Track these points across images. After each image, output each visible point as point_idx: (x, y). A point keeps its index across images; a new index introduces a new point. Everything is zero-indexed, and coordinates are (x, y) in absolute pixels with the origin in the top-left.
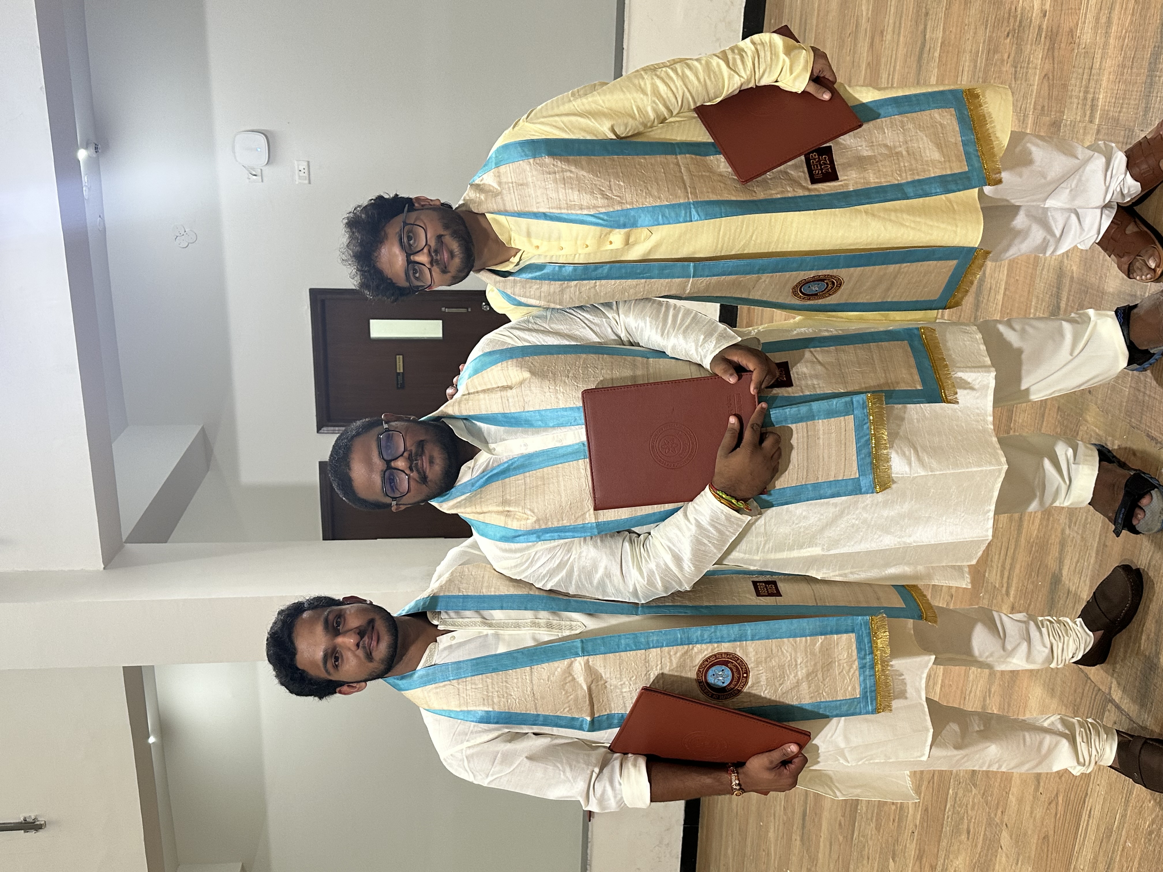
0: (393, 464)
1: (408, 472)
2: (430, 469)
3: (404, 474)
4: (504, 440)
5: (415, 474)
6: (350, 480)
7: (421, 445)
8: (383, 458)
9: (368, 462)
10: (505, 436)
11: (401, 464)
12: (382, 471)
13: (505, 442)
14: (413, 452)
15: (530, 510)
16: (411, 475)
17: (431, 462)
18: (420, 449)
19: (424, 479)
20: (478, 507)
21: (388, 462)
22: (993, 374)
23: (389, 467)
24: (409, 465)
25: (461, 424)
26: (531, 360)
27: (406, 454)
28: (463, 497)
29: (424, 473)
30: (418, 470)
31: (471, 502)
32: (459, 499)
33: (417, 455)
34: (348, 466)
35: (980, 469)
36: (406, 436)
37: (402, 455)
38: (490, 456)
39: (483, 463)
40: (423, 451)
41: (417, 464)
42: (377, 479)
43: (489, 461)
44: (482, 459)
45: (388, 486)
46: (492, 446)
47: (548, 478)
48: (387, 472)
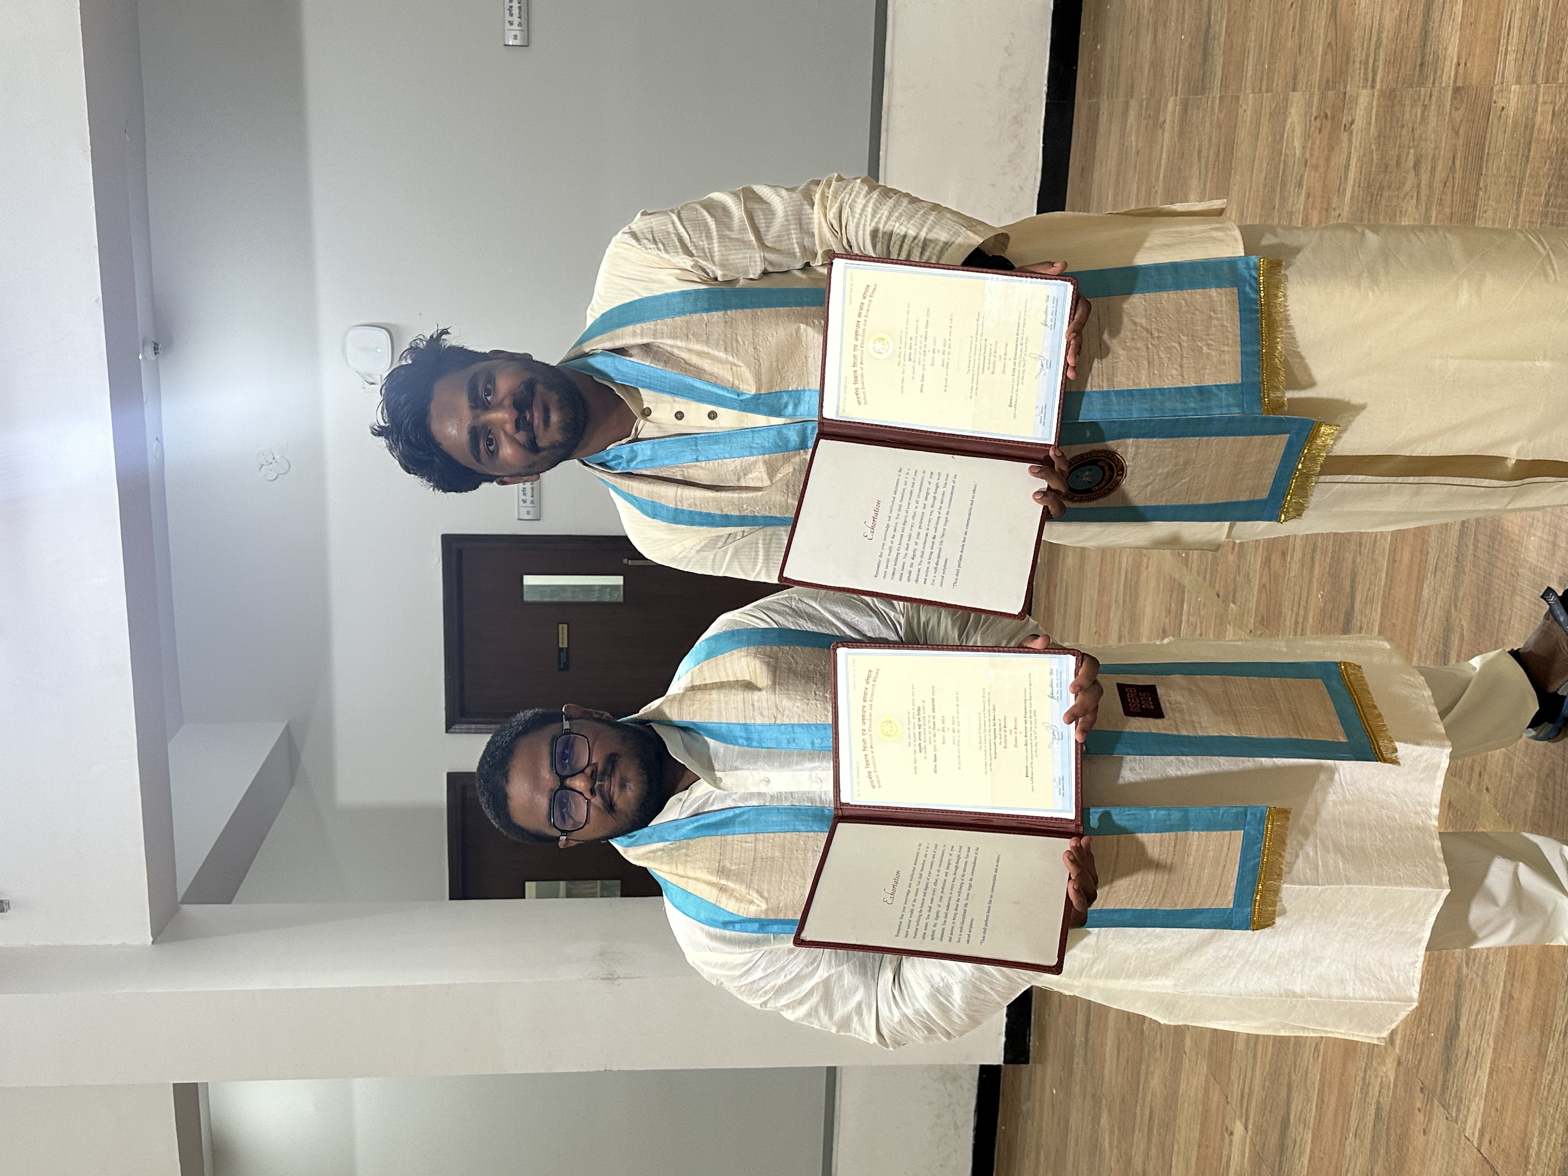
0: (568, 782)
1: (588, 795)
2: (620, 795)
3: (581, 798)
4: (736, 769)
5: (597, 801)
6: (505, 797)
7: (612, 760)
8: (556, 772)
9: (535, 778)
10: (737, 764)
11: (579, 783)
12: (552, 790)
13: (739, 772)
14: (600, 768)
15: (758, 892)
16: (593, 800)
17: (623, 786)
18: (610, 768)
19: (610, 807)
20: (680, 867)
21: (563, 779)
23: (563, 787)
24: (589, 788)
25: (677, 735)
27: (588, 771)
29: (611, 798)
30: (603, 797)
31: (671, 856)
32: (653, 845)
33: (603, 773)
34: (506, 776)
35: (1412, 888)
36: (594, 744)
37: (583, 771)
38: (713, 788)
39: (700, 797)
40: (613, 769)
41: (602, 786)
42: (543, 802)
43: (710, 797)
44: (700, 791)
45: (557, 813)
46: (719, 774)
47: (792, 851)
48: (559, 792)
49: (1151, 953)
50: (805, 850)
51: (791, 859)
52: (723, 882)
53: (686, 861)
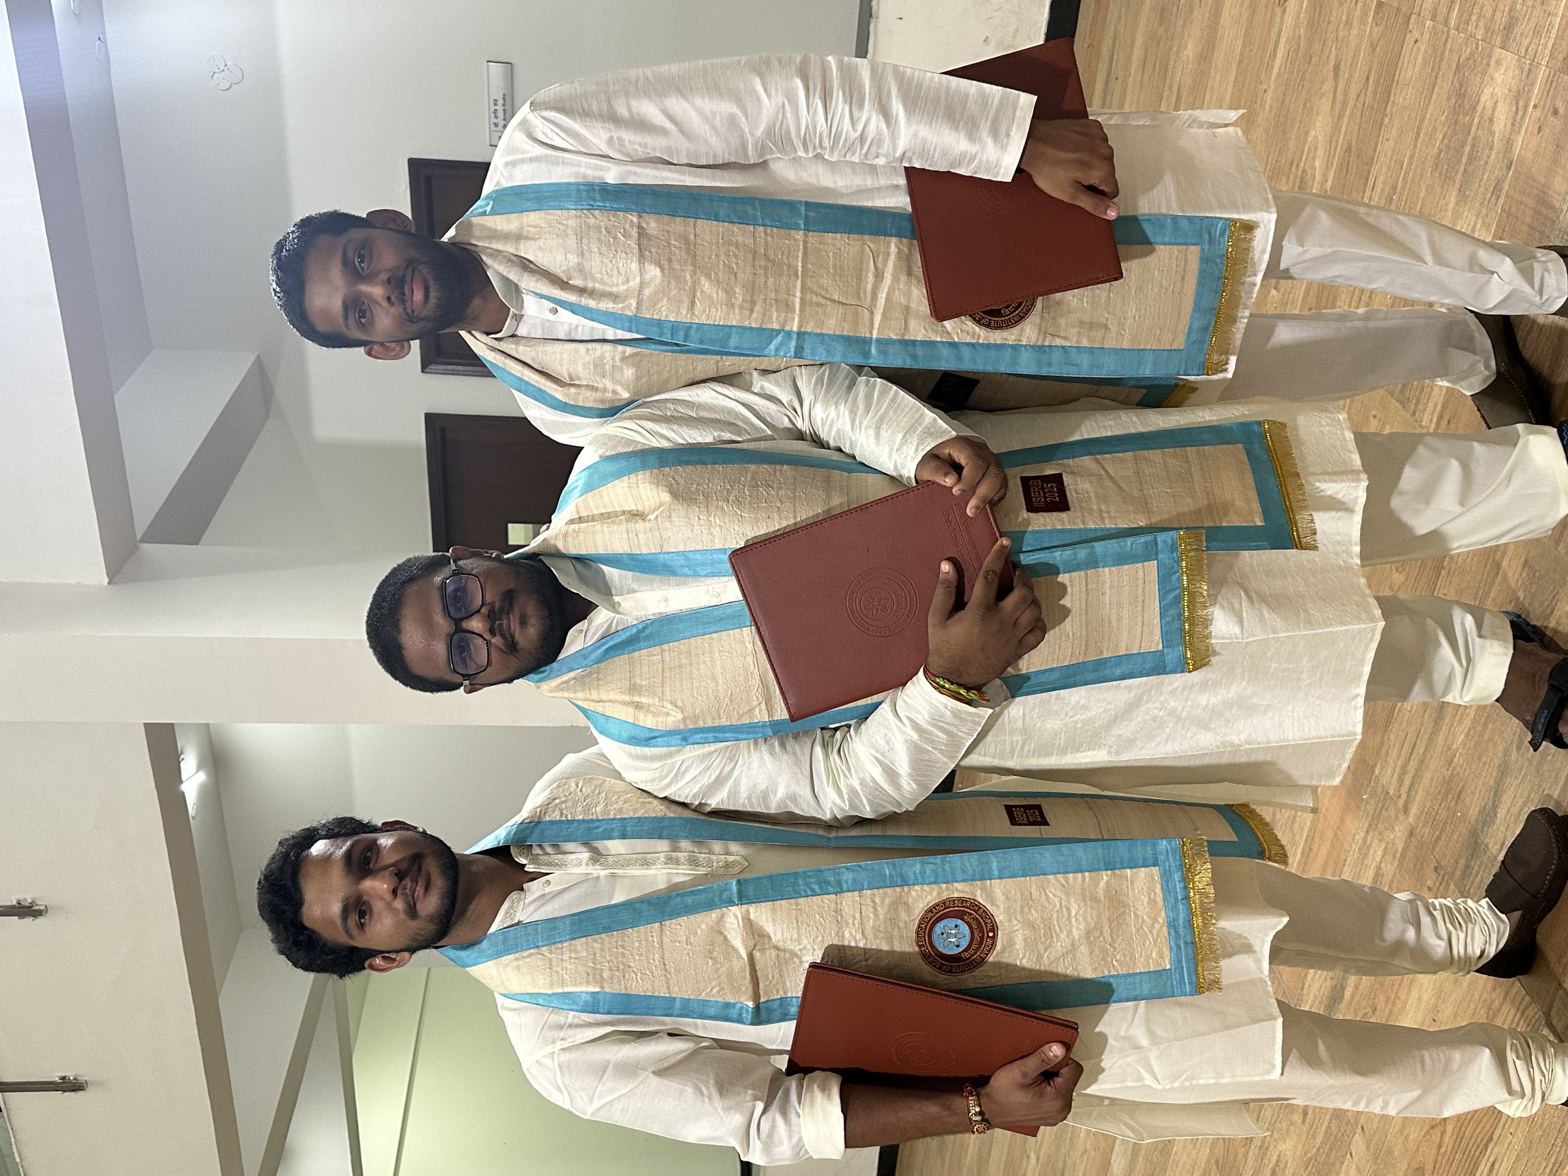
0: (465, 625)
1: (487, 636)
2: (522, 632)
3: (481, 639)
4: (634, 591)
5: (497, 640)
6: (400, 648)
7: (509, 596)
8: (450, 615)
9: (427, 622)
10: (634, 586)
11: (476, 624)
12: (448, 635)
13: (636, 594)
14: (497, 606)
16: (493, 640)
17: (523, 622)
18: (507, 604)
19: (512, 646)
20: (593, 692)
21: (457, 622)
22: (1364, 484)
23: (459, 629)
24: (488, 628)
25: (568, 565)
26: (672, 473)
27: (484, 610)
28: (572, 675)
29: (513, 637)
30: (503, 636)
31: (583, 684)
32: (565, 678)
33: (501, 611)
34: (396, 626)
35: (1344, 628)
36: (486, 582)
37: (478, 611)
38: (613, 615)
39: (602, 624)
40: (511, 607)
41: (501, 625)
42: (440, 648)
43: (612, 623)
44: (601, 618)
45: (456, 658)
46: (617, 599)
47: (697, 655)
48: (456, 636)
49: (1079, 725)
50: (711, 652)
51: (698, 664)
52: (637, 699)
53: (598, 685)
